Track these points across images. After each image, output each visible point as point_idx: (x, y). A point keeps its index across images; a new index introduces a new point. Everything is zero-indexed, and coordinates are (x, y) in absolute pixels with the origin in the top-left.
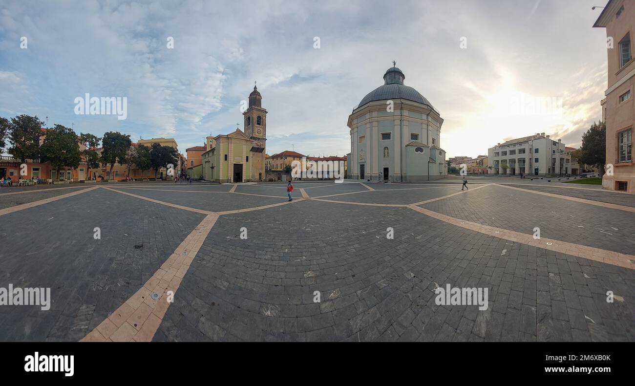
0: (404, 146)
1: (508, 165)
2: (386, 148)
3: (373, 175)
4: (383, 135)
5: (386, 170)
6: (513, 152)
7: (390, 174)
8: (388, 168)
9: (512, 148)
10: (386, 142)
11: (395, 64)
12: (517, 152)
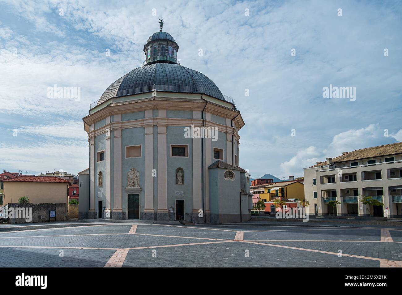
0: (207, 168)
1: (338, 199)
2: (180, 170)
3: (159, 212)
4: (174, 148)
5: (180, 205)
6: (351, 177)
7: (185, 211)
8: (183, 201)
9: (349, 170)
10: (179, 161)
11: (162, 25)
12: (359, 176)
